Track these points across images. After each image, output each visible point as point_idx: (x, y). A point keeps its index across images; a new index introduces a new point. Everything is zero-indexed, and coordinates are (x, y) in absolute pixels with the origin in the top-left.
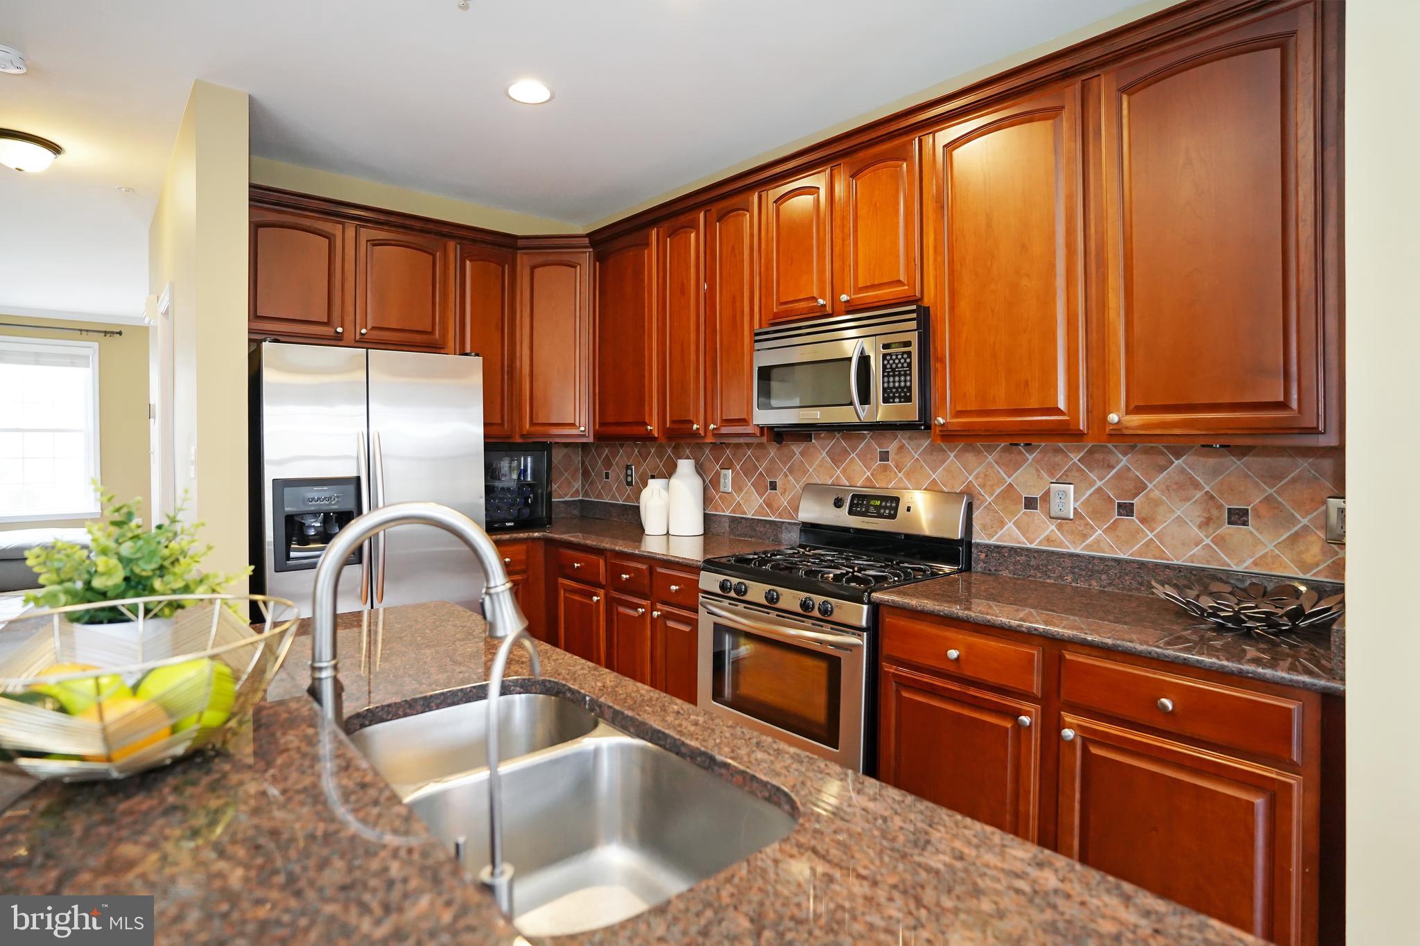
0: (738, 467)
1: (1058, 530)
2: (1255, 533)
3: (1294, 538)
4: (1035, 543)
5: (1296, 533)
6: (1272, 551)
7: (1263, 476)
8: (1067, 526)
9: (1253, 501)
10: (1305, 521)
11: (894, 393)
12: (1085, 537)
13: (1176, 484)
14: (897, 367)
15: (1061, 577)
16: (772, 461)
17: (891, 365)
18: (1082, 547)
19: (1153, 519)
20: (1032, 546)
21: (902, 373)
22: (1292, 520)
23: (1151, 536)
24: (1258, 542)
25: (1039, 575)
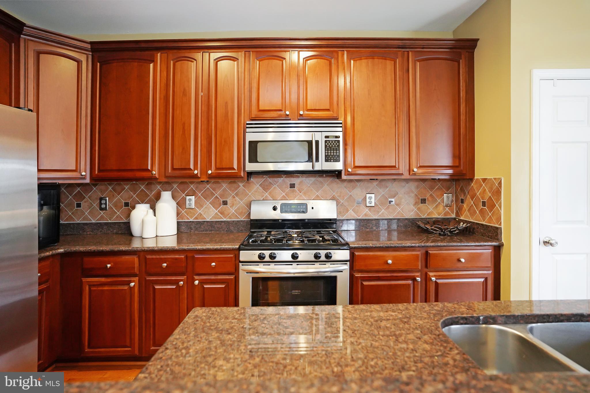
0: (200, 195)
1: (369, 211)
2: (428, 206)
3: (437, 206)
4: (361, 217)
5: (437, 204)
6: (432, 210)
7: (430, 188)
8: (372, 209)
9: (428, 196)
10: (439, 201)
11: (331, 158)
12: (379, 212)
13: (407, 192)
14: (332, 146)
15: (372, 228)
16: (224, 190)
17: (329, 145)
18: (377, 216)
19: (400, 204)
20: (360, 218)
21: (335, 149)
22: (436, 201)
23: (399, 210)
24: (429, 208)
25: (364, 228)
